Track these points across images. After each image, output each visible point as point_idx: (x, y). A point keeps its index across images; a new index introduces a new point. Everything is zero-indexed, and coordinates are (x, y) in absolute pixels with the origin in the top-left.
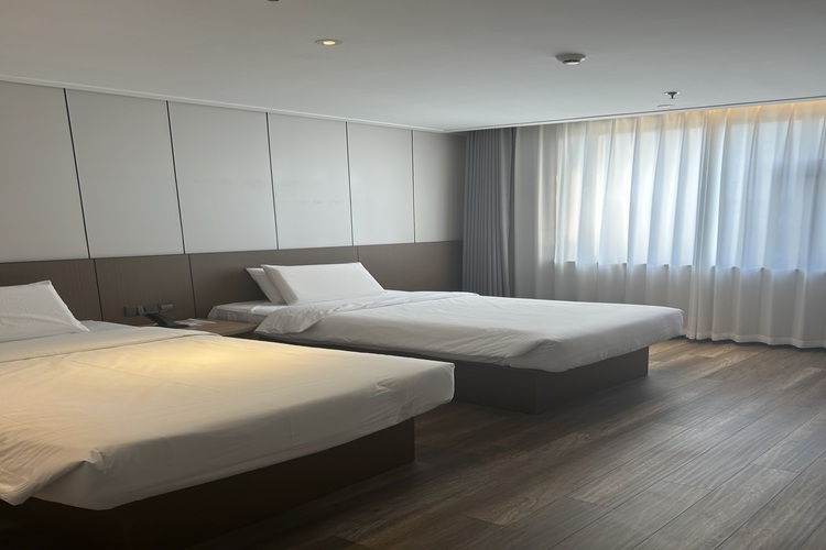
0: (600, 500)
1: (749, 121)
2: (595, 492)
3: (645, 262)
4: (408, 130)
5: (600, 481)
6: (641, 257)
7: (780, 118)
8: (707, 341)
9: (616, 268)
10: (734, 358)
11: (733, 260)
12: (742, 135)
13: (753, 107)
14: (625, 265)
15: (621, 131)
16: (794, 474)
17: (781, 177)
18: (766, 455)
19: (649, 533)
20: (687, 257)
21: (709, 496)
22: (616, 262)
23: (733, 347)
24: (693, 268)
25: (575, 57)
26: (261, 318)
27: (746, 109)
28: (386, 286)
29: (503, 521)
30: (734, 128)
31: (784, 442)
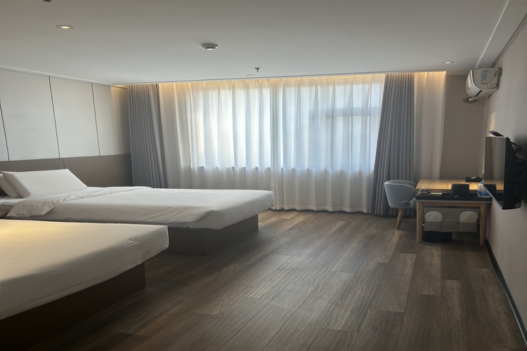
0: (262, 296)
1: (295, 86)
2: (257, 293)
3: (245, 166)
4: (89, 83)
5: (258, 287)
6: (242, 163)
7: (311, 84)
8: (282, 210)
9: (228, 170)
10: (300, 218)
11: (292, 165)
12: (292, 93)
13: (296, 79)
14: (233, 168)
15: (224, 88)
16: (353, 274)
17: (314, 117)
18: (336, 266)
19: (294, 309)
20: (268, 163)
21: (316, 288)
22: (228, 166)
23: (297, 213)
24: (272, 169)
25: (212, 46)
26: (10, 207)
27: (293, 79)
28: (89, 185)
29: (215, 313)
30: (287, 89)
31: (342, 259)
